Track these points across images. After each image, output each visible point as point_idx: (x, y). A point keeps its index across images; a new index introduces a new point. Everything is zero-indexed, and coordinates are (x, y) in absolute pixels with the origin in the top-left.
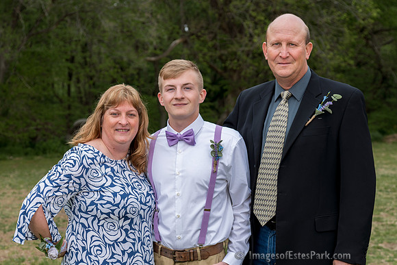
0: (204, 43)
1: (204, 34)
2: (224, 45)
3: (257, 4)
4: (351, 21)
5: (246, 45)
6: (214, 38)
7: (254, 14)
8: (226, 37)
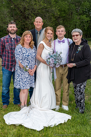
0: (19, 21)
1: (19, 19)
2: (24, 22)
3: (32, 12)
4: (54, 15)
5: (30, 22)
6: (22, 20)
7: (31, 14)
8: (25, 20)
